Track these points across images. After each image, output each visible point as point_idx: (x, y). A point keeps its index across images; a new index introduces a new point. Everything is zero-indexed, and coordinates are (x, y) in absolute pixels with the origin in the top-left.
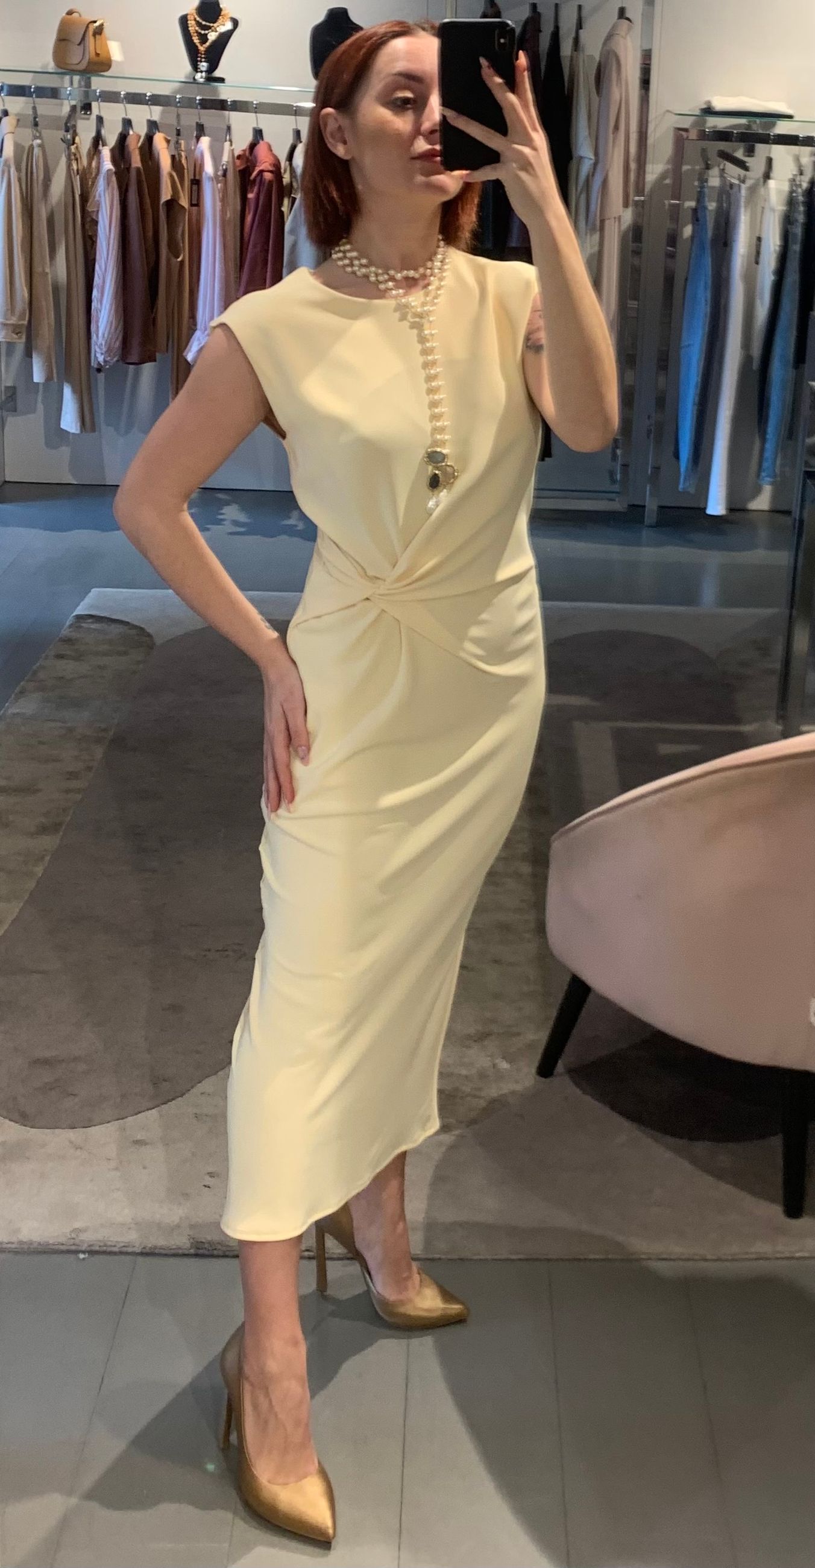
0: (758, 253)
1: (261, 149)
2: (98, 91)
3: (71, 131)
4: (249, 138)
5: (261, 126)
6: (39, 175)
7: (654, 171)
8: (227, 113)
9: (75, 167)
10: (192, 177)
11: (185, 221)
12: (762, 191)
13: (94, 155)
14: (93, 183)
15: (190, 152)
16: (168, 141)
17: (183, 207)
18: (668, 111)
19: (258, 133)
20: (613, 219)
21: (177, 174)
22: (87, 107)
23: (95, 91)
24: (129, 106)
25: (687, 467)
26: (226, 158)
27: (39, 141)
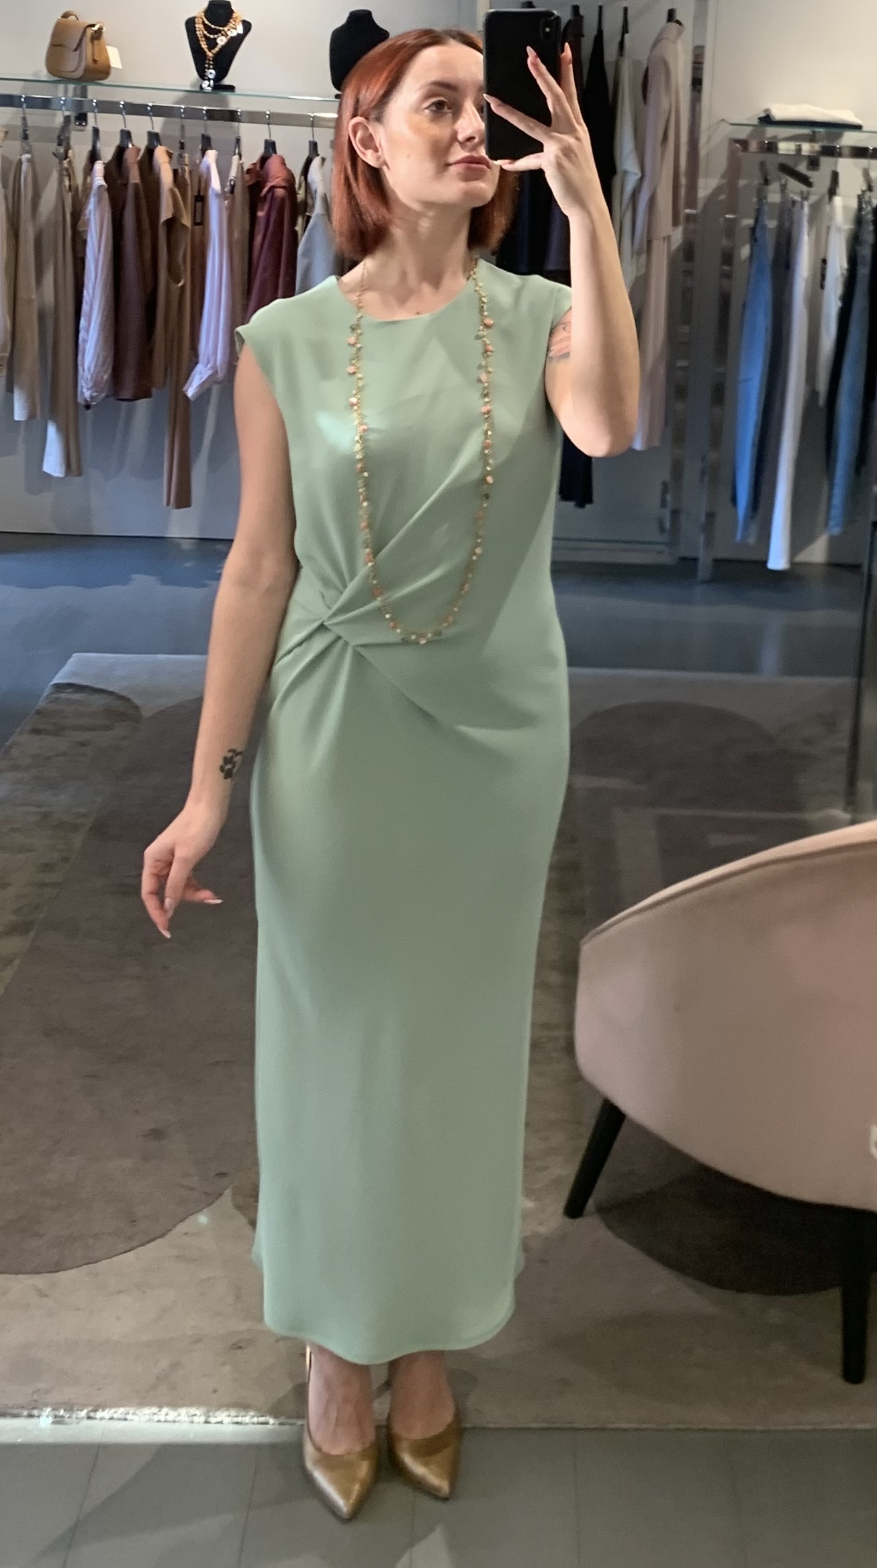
0: (823, 277)
1: (273, 165)
2: (95, 101)
3: (64, 144)
4: (261, 150)
5: (273, 138)
6: (27, 194)
7: (707, 186)
8: (236, 124)
9: (67, 183)
10: (196, 194)
11: (187, 241)
12: (827, 208)
14: (85, 201)
15: (195, 167)
16: (170, 155)
17: (183, 225)
18: (723, 120)
19: (270, 146)
20: (662, 240)
21: (179, 190)
22: (82, 118)
23: (92, 101)
24: (128, 117)
25: (745, 517)
26: (233, 173)
27: (26, 156)
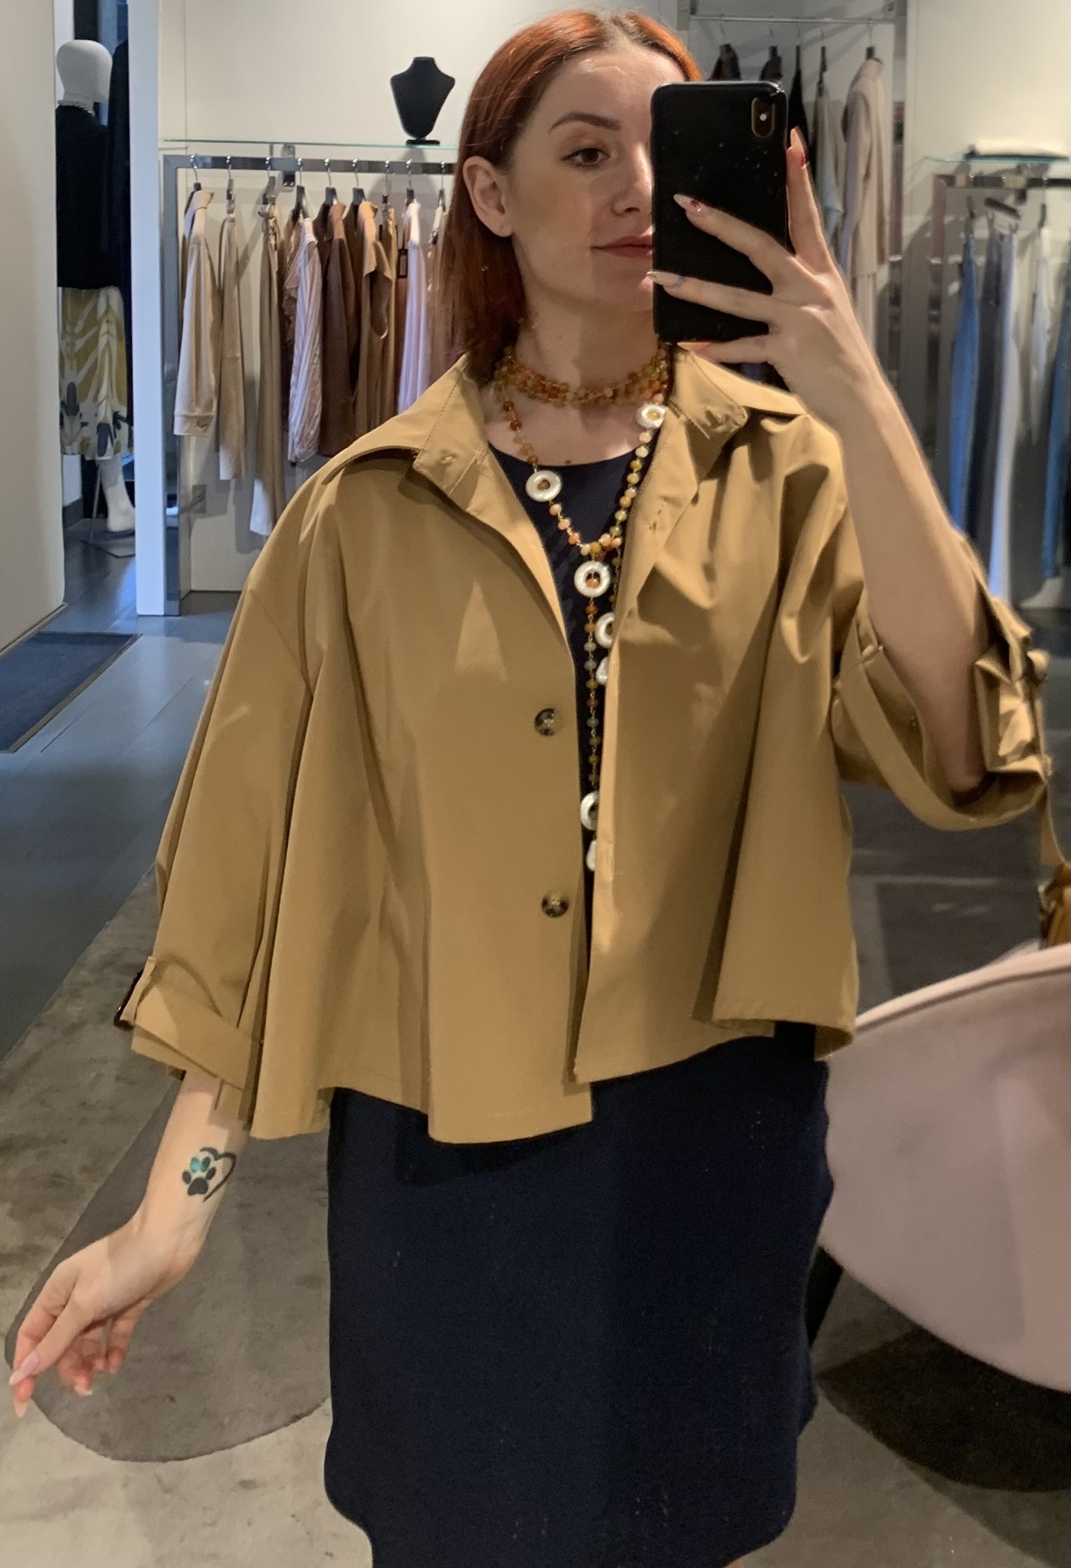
0: (1034, 309)
3: (270, 204)
6: (231, 254)
7: (913, 223)
8: (440, 177)
9: (273, 242)
10: (400, 248)
11: (390, 295)
12: (1038, 239)
13: (293, 229)
14: (292, 259)
15: (398, 220)
16: (375, 211)
17: (388, 280)
18: (927, 158)
20: (869, 278)
21: (383, 245)
22: (289, 178)
23: (301, 161)
24: (333, 174)
26: (436, 221)
27: (230, 217)
